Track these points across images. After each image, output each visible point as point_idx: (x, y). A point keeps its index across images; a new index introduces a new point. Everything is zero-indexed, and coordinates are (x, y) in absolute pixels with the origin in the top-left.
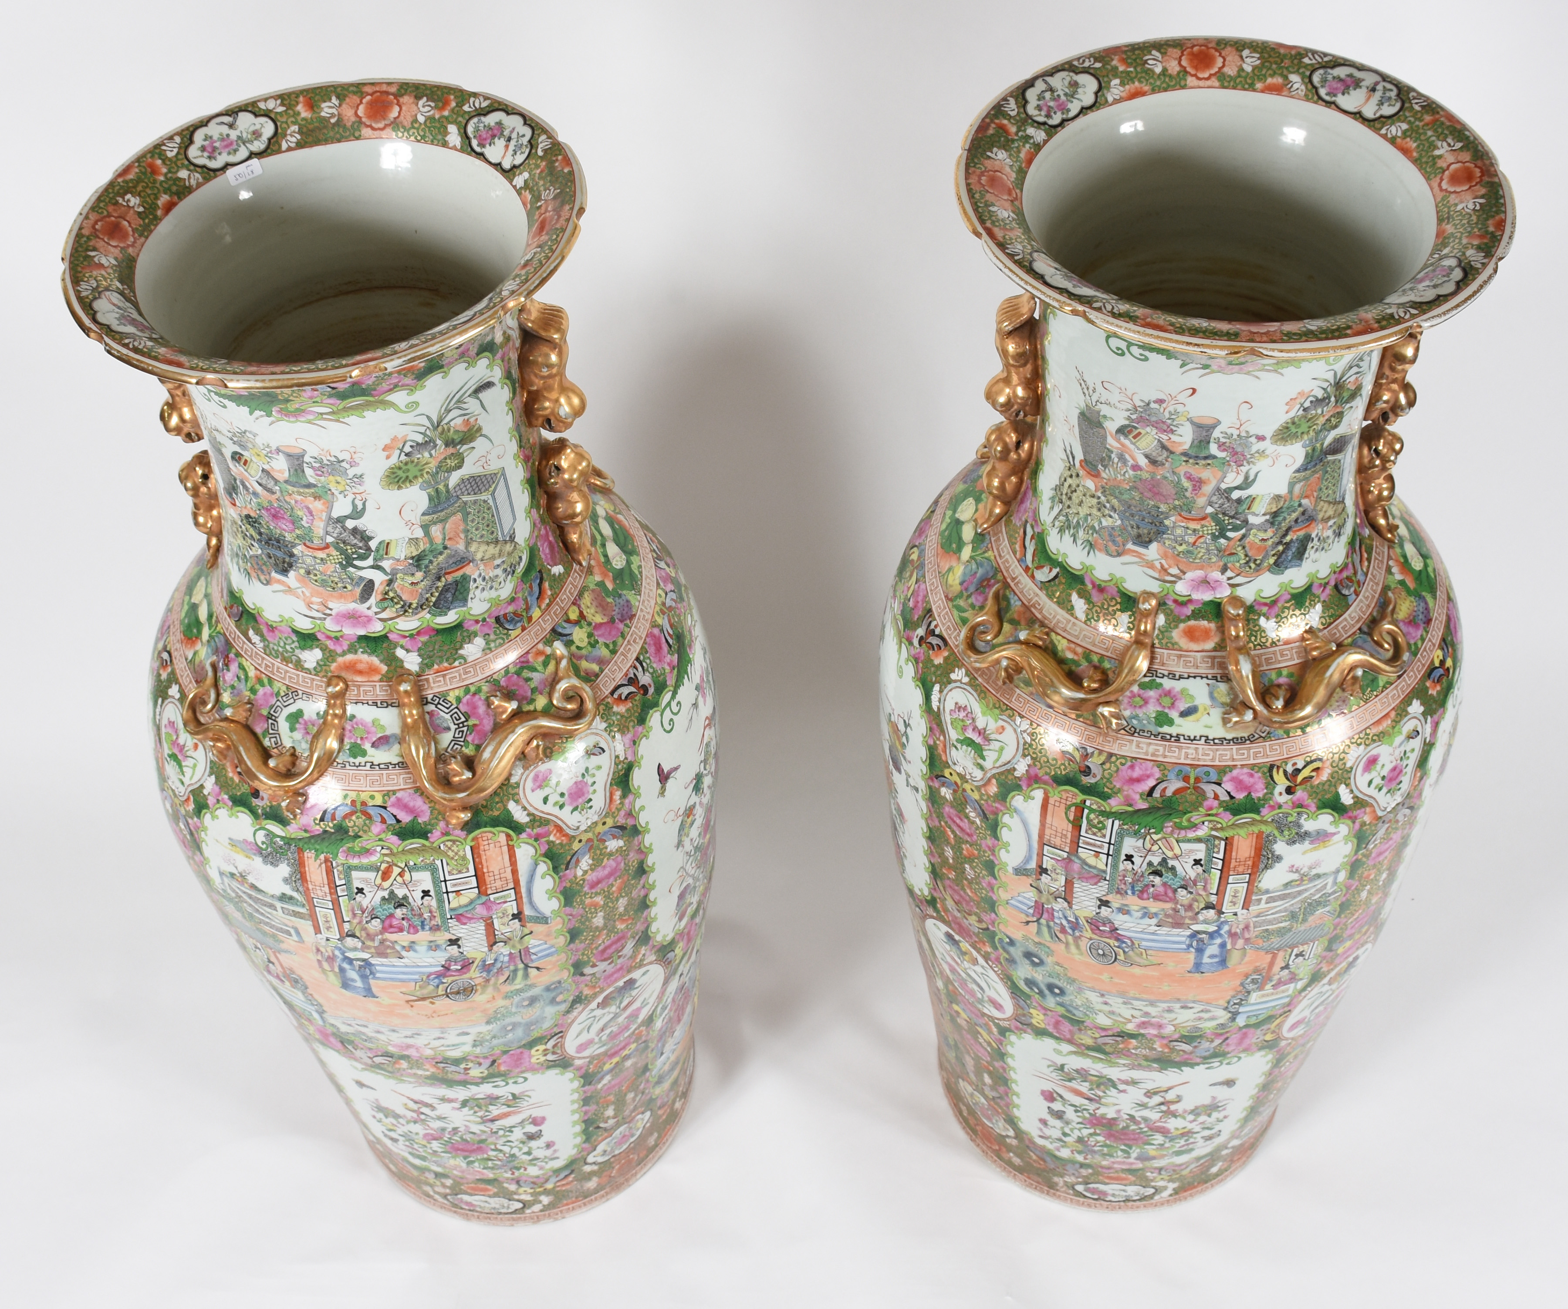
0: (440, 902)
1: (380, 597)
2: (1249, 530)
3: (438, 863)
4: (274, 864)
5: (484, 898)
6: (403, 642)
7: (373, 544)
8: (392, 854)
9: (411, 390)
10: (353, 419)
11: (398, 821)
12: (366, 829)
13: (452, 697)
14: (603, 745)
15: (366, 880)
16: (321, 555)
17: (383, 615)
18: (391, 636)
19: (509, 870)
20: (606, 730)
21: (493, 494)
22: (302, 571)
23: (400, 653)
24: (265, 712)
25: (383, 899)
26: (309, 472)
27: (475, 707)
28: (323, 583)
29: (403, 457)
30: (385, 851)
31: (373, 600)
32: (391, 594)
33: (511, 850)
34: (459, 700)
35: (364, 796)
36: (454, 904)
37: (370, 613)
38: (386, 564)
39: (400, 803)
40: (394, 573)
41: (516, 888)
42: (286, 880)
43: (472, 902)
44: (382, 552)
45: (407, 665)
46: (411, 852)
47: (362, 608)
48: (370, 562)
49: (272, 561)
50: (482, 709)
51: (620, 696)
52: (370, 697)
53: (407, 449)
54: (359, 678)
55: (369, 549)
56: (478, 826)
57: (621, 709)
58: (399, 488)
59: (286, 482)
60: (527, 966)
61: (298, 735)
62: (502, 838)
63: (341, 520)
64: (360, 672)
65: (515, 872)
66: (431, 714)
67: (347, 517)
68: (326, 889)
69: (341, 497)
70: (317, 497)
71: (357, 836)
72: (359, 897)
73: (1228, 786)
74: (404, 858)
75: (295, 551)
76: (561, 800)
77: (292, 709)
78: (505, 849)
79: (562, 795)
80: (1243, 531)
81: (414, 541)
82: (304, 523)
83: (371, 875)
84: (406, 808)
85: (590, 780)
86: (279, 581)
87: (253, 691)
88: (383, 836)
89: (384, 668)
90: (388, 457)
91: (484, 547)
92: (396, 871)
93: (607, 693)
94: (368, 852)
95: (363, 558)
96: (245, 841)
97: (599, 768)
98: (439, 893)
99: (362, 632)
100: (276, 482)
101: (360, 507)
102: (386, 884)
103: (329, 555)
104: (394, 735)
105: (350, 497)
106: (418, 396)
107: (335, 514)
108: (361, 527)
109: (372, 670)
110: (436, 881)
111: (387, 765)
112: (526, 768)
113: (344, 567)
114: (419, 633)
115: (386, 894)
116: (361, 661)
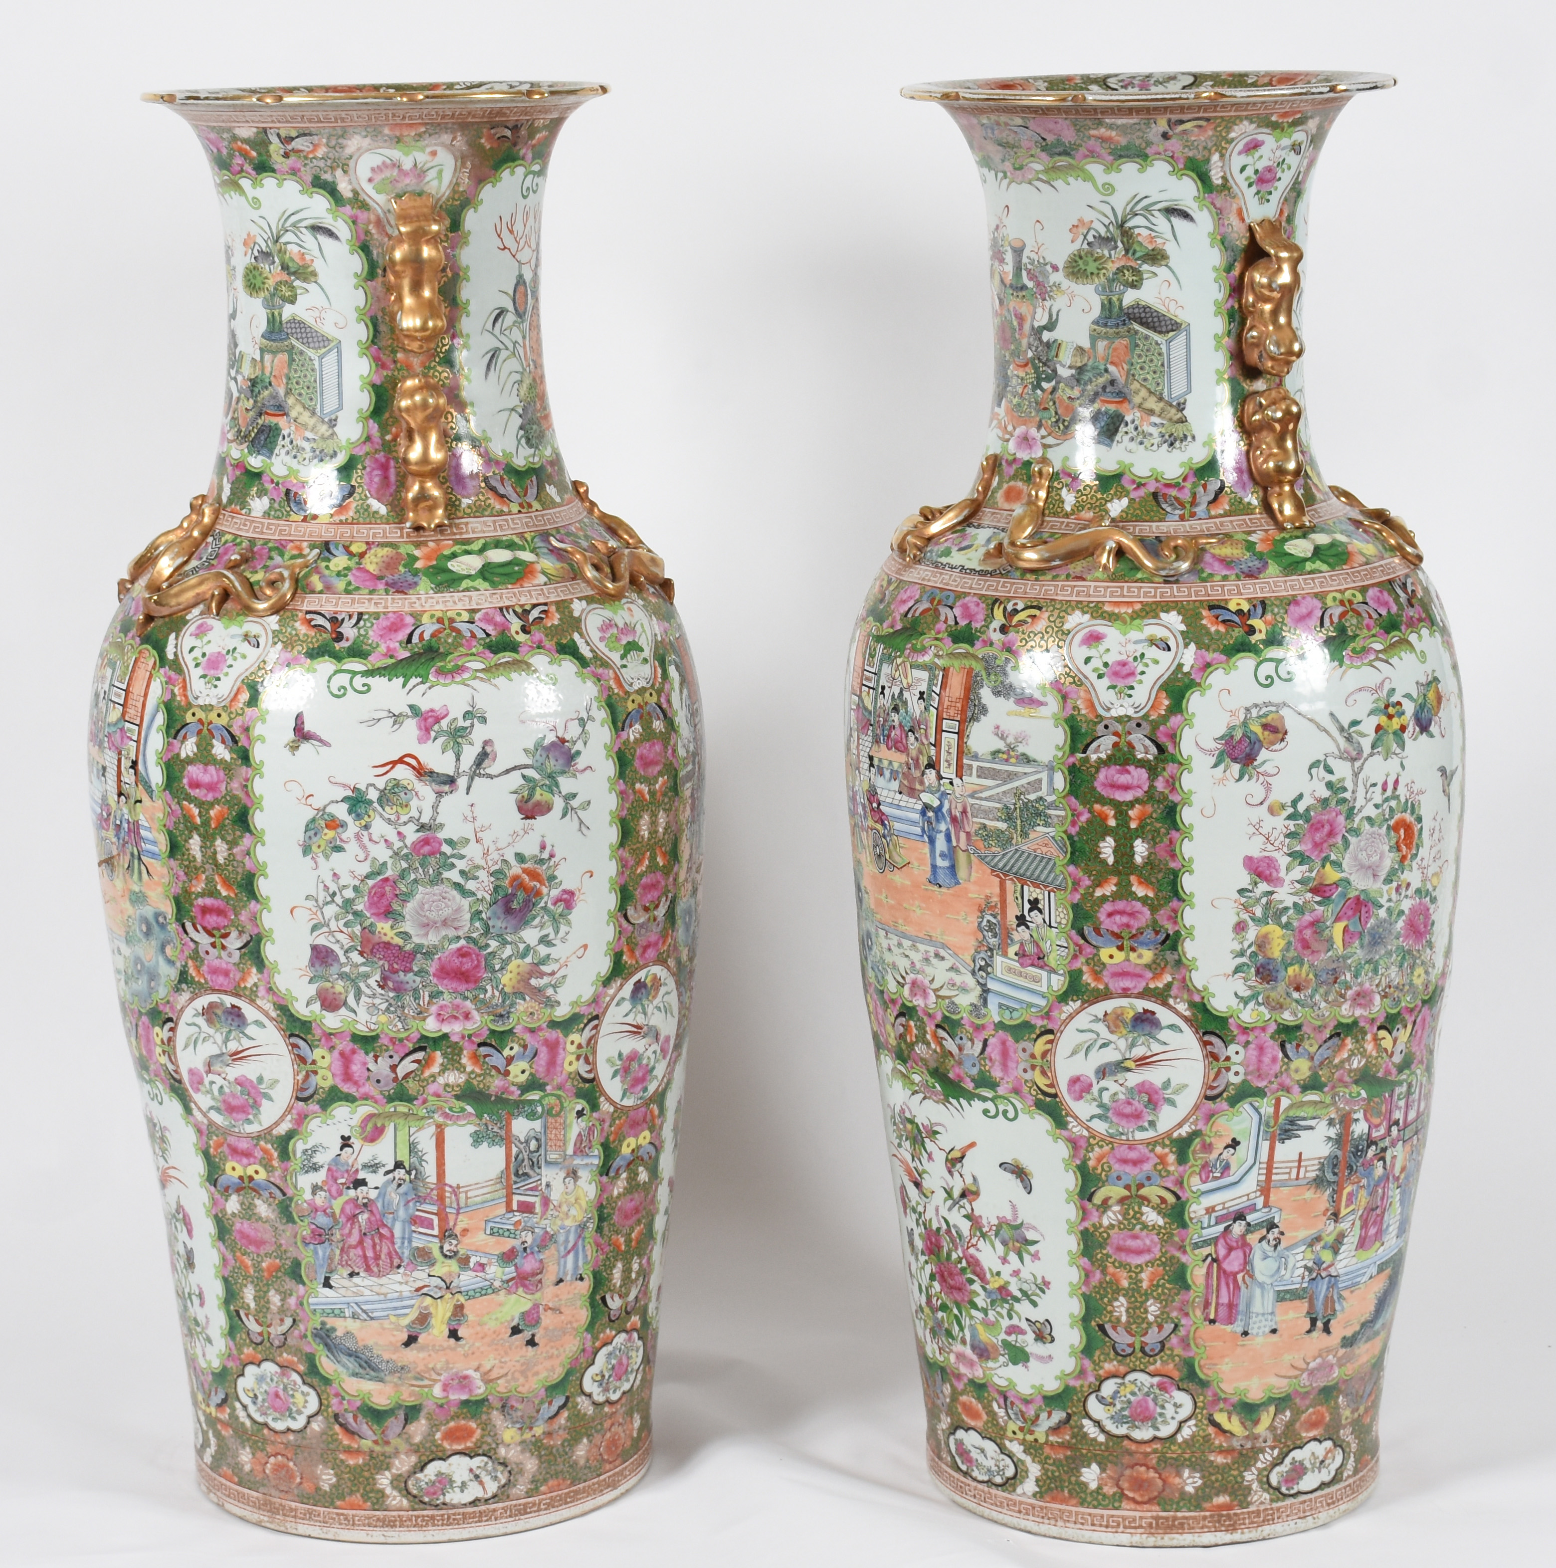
21: (321, 358)
73: (957, 611)
80: (1053, 383)
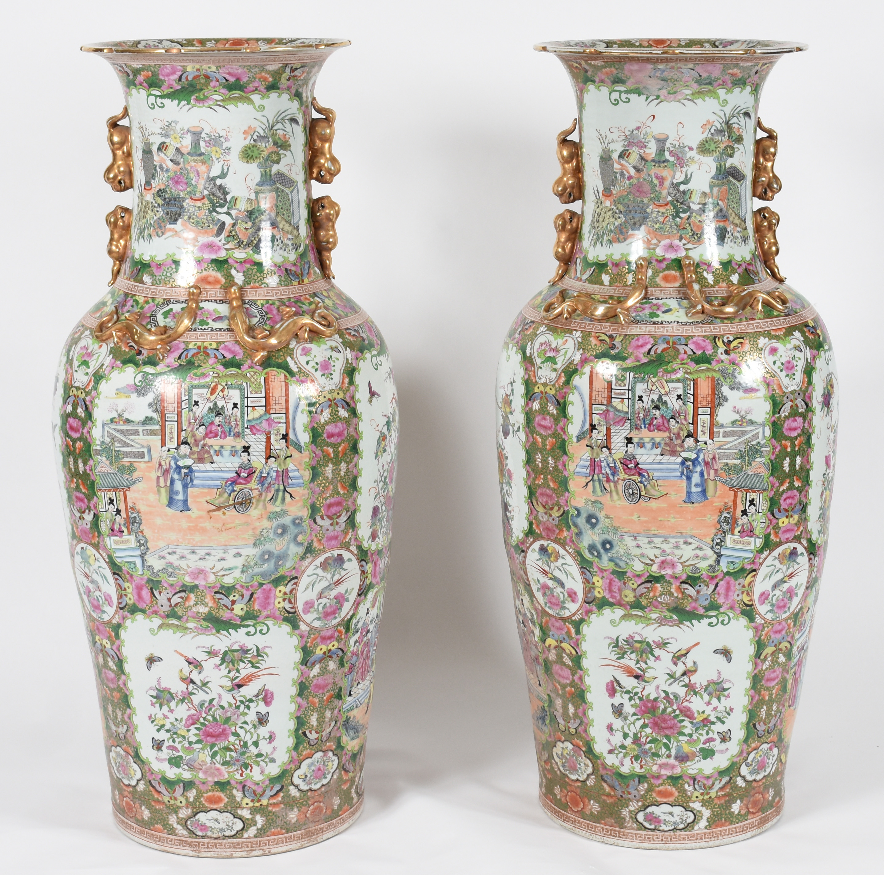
0: (243, 413)
1: (227, 234)
2: (691, 213)
3: (245, 384)
4: (144, 395)
5: (268, 416)
6: (236, 265)
7: (229, 197)
8: (219, 377)
9: (263, 97)
10: (231, 107)
11: (224, 357)
12: (205, 361)
13: (259, 303)
14: (340, 349)
15: (201, 395)
16: (199, 204)
17: (227, 246)
18: (230, 261)
19: (284, 398)
20: (342, 343)
21: (292, 192)
22: (186, 218)
23: (233, 272)
24: (148, 315)
25: (210, 409)
26: (202, 144)
27: (271, 310)
28: (197, 224)
29: (252, 142)
30: (215, 375)
31: (223, 236)
32: (233, 233)
33: (286, 385)
34: (263, 305)
35: (205, 344)
36: (250, 417)
37: (220, 244)
38: (233, 212)
39: (226, 348)
40: (237, 219)
41: (287, 413)
42: (150, 405)
43: (260, 417)
44: (232, 204)
45: (236, 281)
46: (230, 376)
47: (216, 240)
48: (225, 209)
49: (169, 216)
50: (275, 312)
52: (213, 298)
53: (255, 137)
54: (208, 287)
55: (226, 200)
56: (269, 366)
57: (349, 338)
58: (248, 162)
59: (189, 154)
60: (285, 490)
61: (168, 320)
62: (282, 377)
63: (213, 179)
64: (209, 283)
65: (287, 401)
66: (247, 309)
67: (218, 177)
68: (175, 405)
69: (216, 162)
70: (204, 162)
71: (199, 366)
72: (195, 408)
73: (692, 346)
74: (225, 379)
75: (184, 204)
76: (316, 367)
77: (167, 309)
78: (283, 383)
79: (317, 364)
80: (688, 214)
81: (250, 200)
82: (193, 182)
83: (204, 391)
84: (230, 350)
85: (332, 363)
86: (170, 230)
87: (142, 308)
88: (215, 366)
89: (223, 281)
90: (245, 139)
91: (283, 222)
92: (220, 388)
93: (343, 327)
94: (205, 375)
95: (222, 206)
96: (128, 385)
97: (338, 359)
98: (243, 406)
99: (214, 257)
100: (182, 154)
101: (225, 171)
102: (213, 398)
103: (203, 204)
104: (226, 317)
105: (222, 162)
106: (265, 102)
107: (211, 175)
108: (224, 185)
109: (217, 282)
110: (242, 397)
111: (220, 329)
112: (298, 343)
113: (210, 212)
114: (245, 262)
115: (211, 405)
116: (211, 276)
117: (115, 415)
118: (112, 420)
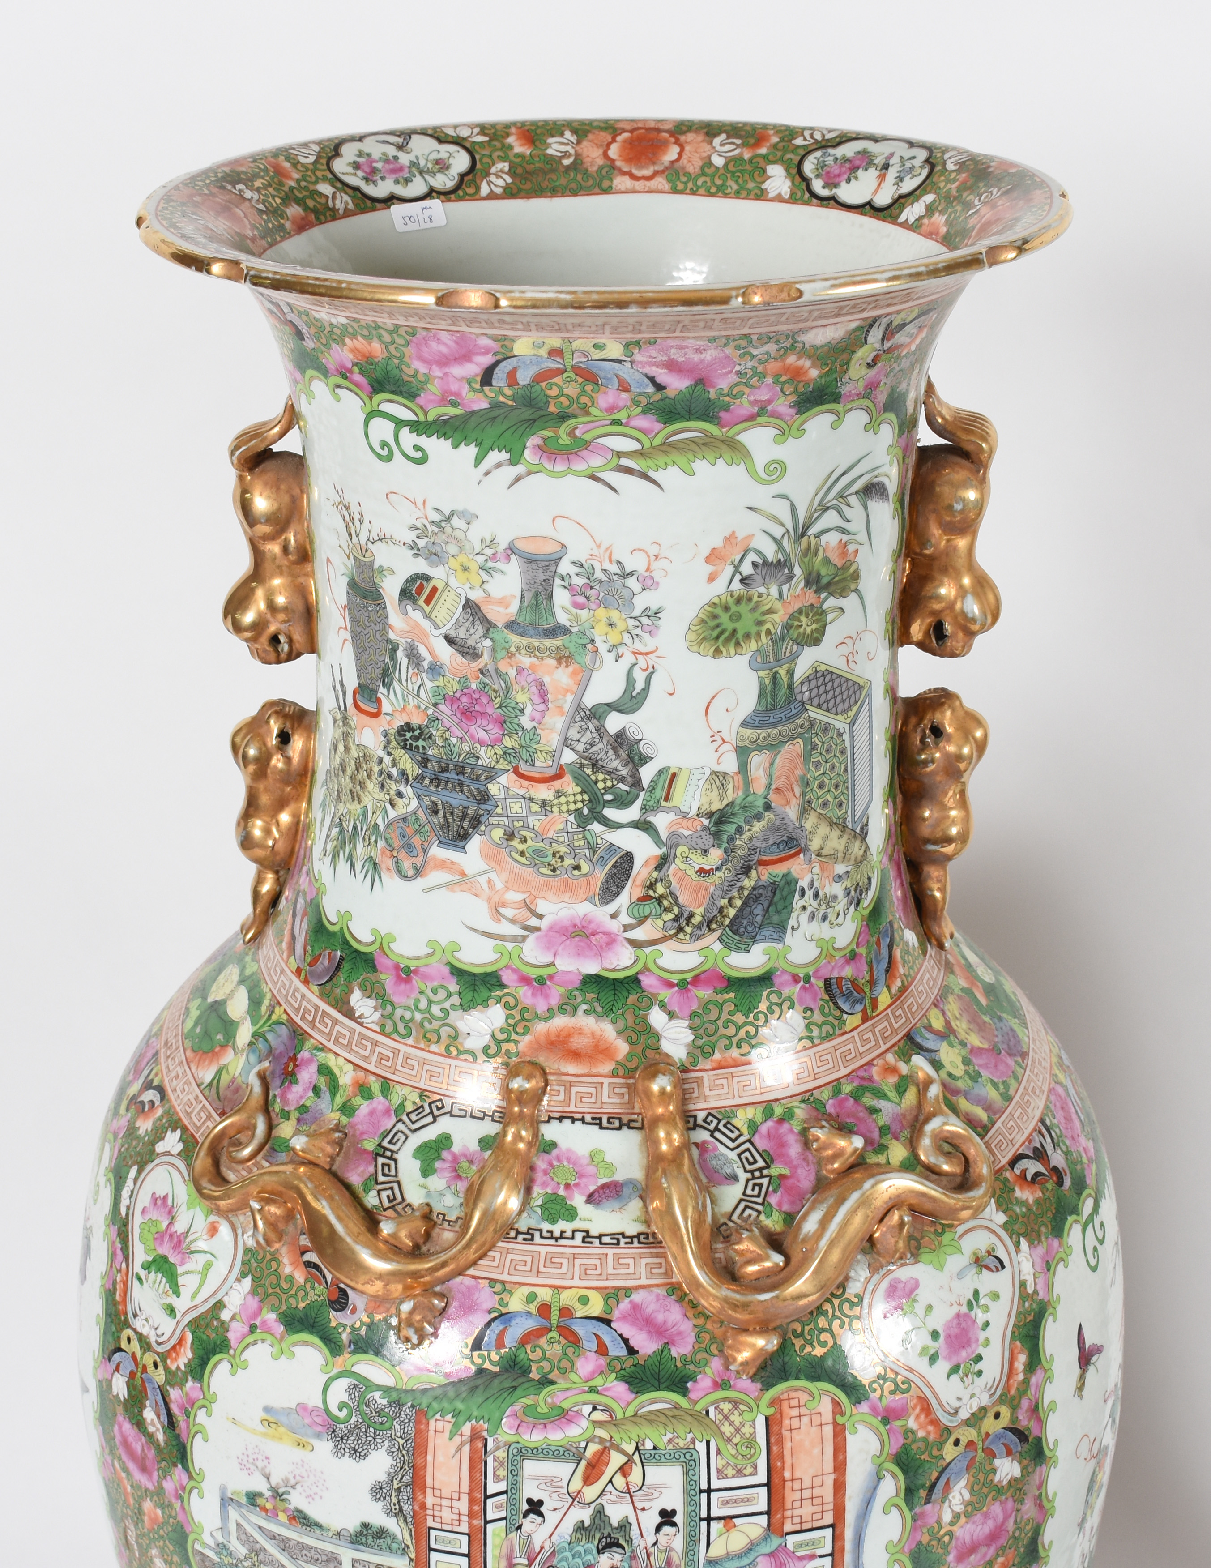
0: (692, 1540)
1: (639, 893)
3: (701, 1447)
4: (357, 1454)
5: (776, 1542)
6: (665, 994)
7: (647, 773)
8: (613, 1422)
9: (781, 433)
10: (670, 476)
11: (632, 1351)
12: (566, 1367)
13: (741, 1120)
14: (1001, 1253)
15: (550, 1482)
16: (544, 792)
17: (638, 934)
18: (645, 980)
19: (830, 1480)
20: (1005, 1226)
21: (852, 724)
22: (498, 833)
23: (657, 1018)
24: (370, 1145)
25: (580, 1528)
26: (561, 597)
27: (782, 1144)
28: (536, 858)
29: (736, 585)
30: (598, 1416)
31: (624, 899)
32: (660, 889)
33: (839, 1432)
34: (753, 1127)
35: (567, 1298)
36: (717, 1550)
37: (615, 926)
38: (662, 821)
39: (637, 1315)
40: (672, 845)
41: (836, 1526)
42: (378, 1491)
43: (751, 1547)
44: (660, 793)
45: (666, 1046)
46: (652, 1419)
47: (601, 914)
48: (633, 813)
49: (439, 819)
50: (794, 1150)
51: (1024, 1172)
52: (587, 1108)
53: (747, 569)
54: (571, 1068)
55: (637, 783)
56: (784, 1374)
57: (1024, 1194)
58: (717, 653)
59: (511, 625)
61: (437, 1182)
62: (826, 1407)
63: (597, 714)
64: (575, 1055)
65: (839, 1487)
66: (702, 1147)
67: (611, 707)
68: (463, 1506)
69: (609, 658)
70: (563, 658)
71: (546, 1382)
72: (530, 1524)
74: (635, 1432)
75: (493, 789)
76: (934, 1346)
77: (430, 1134)
78: (829, 1430)
79: (935, 1335)
81: (718, 778)
82: (525, 721)
83: (562, 1470)
84: (649, 1324)
85: (980, 1316)
86: (443, 865)
87: (347, 1109)
88: (598, 1382)
89: (623, 1048)
90: (712, 578)
91: (824, 829)
92: (616, 1460)
93: (1004, 1161)
94: (564, 1416)
95: (622, 802)
96: (302, 1408)
97: (995, 1296)
98: (692, 1519)
99: (592, 968)
100: (489, 626)
101: (640, 685)
102: (591, 1493)
103: (559, 794)
104: (630, 1182)
105: (628, 659)
106: (788, 451)
107: (590, 700)
108: (633, 733)
109: (601, 1050)
110: (691, 1491)
111: (617, 1238)
112: (874, 1269)
113: (583, 821)
114: (696, 981)
115: (585, 1515)
116: (580, 1031)
117: (260, 1485)
118: (253, 1498)
